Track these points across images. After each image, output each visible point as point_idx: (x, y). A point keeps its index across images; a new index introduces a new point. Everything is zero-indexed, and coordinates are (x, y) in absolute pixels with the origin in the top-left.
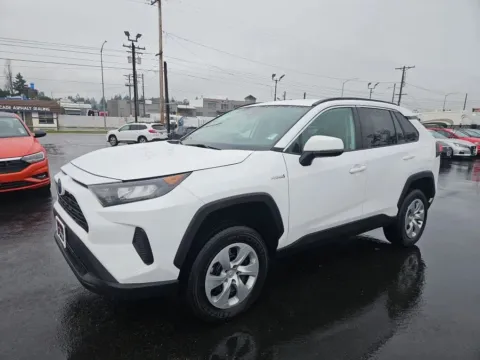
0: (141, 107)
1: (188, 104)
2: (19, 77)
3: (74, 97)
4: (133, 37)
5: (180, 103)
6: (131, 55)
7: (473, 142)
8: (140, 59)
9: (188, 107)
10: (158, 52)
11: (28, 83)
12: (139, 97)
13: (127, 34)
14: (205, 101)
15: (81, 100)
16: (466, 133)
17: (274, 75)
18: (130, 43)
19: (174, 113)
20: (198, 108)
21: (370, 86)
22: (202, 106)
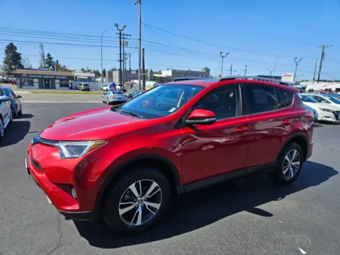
0: (128, 76)
1: (161, 73)
2: (49, 55)
3: (85, 69)
4: (120, 28)
5: (156, 73)
8: (127, 42)
9: (160, 76)
11: (54, 60)
13: (117, 25)
14: (174, 72)
15: (89, 71)
17: (221, 53)
18: (118, 32)
20: (168, 77)
21: (296, 61)
22: (171, 75)
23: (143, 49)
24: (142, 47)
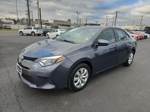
0: (32, 22)
1: (48, 21)
3: (7, 18)
5: (45, 21)
6: (27, 3)
7: (138, 35)
8: (30, 5)
9: (48, 22)
10: (37, 2)
12: (31, 19)
14: (54, 21)
15: (10, 19)
16: (137, 32)
17: (77, 12)
19: (44, 24)
20: (51, 23)
21: (107, 17)
22: (53, 22)
23: (40, 8)
24: (39, 7)
